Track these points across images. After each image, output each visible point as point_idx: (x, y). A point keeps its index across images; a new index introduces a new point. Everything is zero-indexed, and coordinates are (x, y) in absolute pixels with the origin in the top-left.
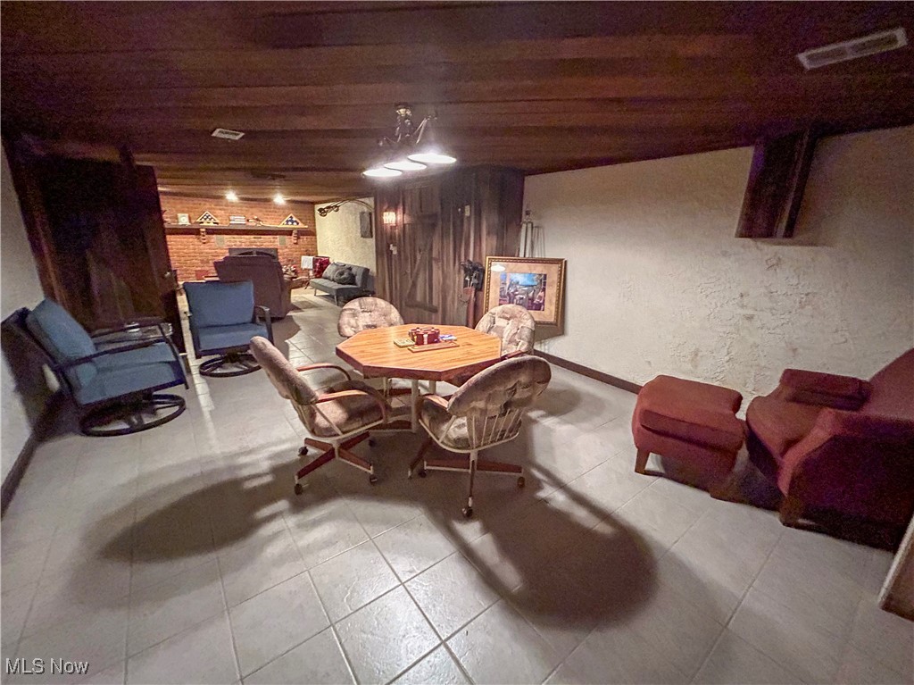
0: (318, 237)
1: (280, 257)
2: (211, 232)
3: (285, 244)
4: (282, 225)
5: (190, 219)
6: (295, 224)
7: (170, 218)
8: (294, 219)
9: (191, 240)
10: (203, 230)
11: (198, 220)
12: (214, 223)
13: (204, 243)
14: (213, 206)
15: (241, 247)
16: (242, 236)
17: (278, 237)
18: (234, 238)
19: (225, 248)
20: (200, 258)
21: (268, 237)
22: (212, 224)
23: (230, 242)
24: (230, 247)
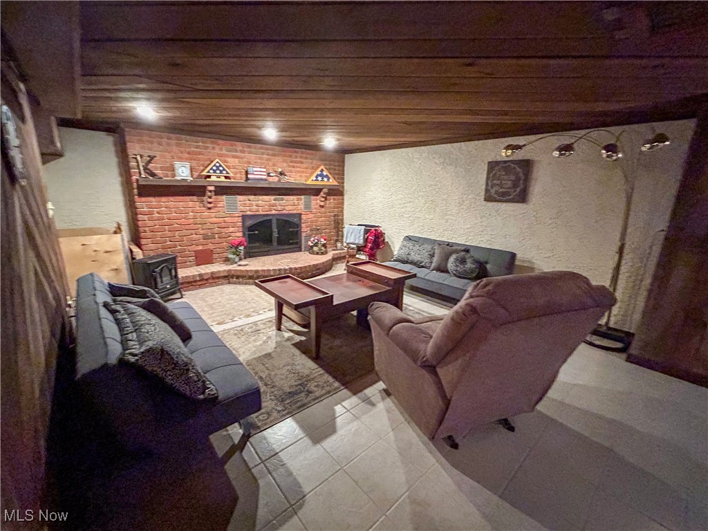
0: (345, 197)
1: (303, 225)
2: (222, 190)
3: (310, 208)
4: (311, 181)
5: (192, 170)
6: (325, 179)
7: (162, 169)
8: (325, 173)
9: (191, 204)
10: (212, 188)
11: (205, 173)
12: (226, 177)
13: (209, 208)
14: (224, 152)
15: (257, 213)
16: (261, 197)
17: (303, 197)
18: (249, 200)
19: (237, 215)
20: (202, 232)
21: (292, 197)
22: (223, 179)
23: (245, 205)
24: (244, 214)
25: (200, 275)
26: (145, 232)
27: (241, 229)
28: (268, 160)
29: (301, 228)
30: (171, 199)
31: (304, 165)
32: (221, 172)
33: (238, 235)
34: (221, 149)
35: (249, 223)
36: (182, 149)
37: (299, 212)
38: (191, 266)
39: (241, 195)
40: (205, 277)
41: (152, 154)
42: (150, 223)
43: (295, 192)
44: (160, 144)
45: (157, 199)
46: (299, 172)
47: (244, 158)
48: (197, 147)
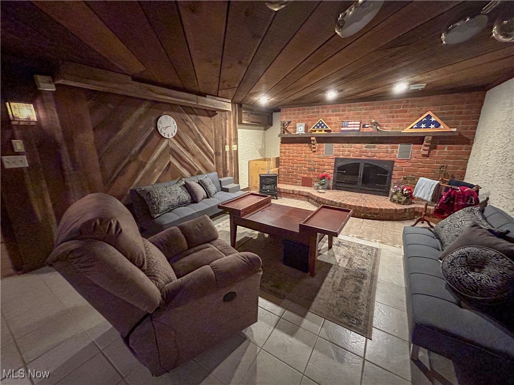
1: (394, 172)
2: (322, 140)
3: (407, 156)
4: (409, 129)
5: (305, 128)
6: (432, 126)
8: (433, 119)
10: (315, 138)
11: (312, 129)
12: (325, 131)
13: (314, 152)
14: (330, 113)
15: (348, 157)
16: (353, 145)
17: (399, 145)
18: (343, 147)
19: (332, 157)
20: (308, 166)
21: (385, 146)
22: (323, 132)
23: (339, 150)
24: (337, 157)
25: (293, 191)
26: (281, 162)
27: (333, 168)
28: (365, 114)
29: (391, 175)
30: (295, 145)
31: (408, 114)
32: (322, 127)
33: (330, 171)
34: (328, 112)
35: (340, 164)
36: (304, 115)
37: (392, 159)
38: (299, 185)
39: (337, 143)
40: (295, 193)
41: (289, 120)
42: (284, 158)
43: (389, 141)
44: (294, 114)
45: (289, 145)
46: (399, 121)
47: (344, 115)
48: (313, 112)
